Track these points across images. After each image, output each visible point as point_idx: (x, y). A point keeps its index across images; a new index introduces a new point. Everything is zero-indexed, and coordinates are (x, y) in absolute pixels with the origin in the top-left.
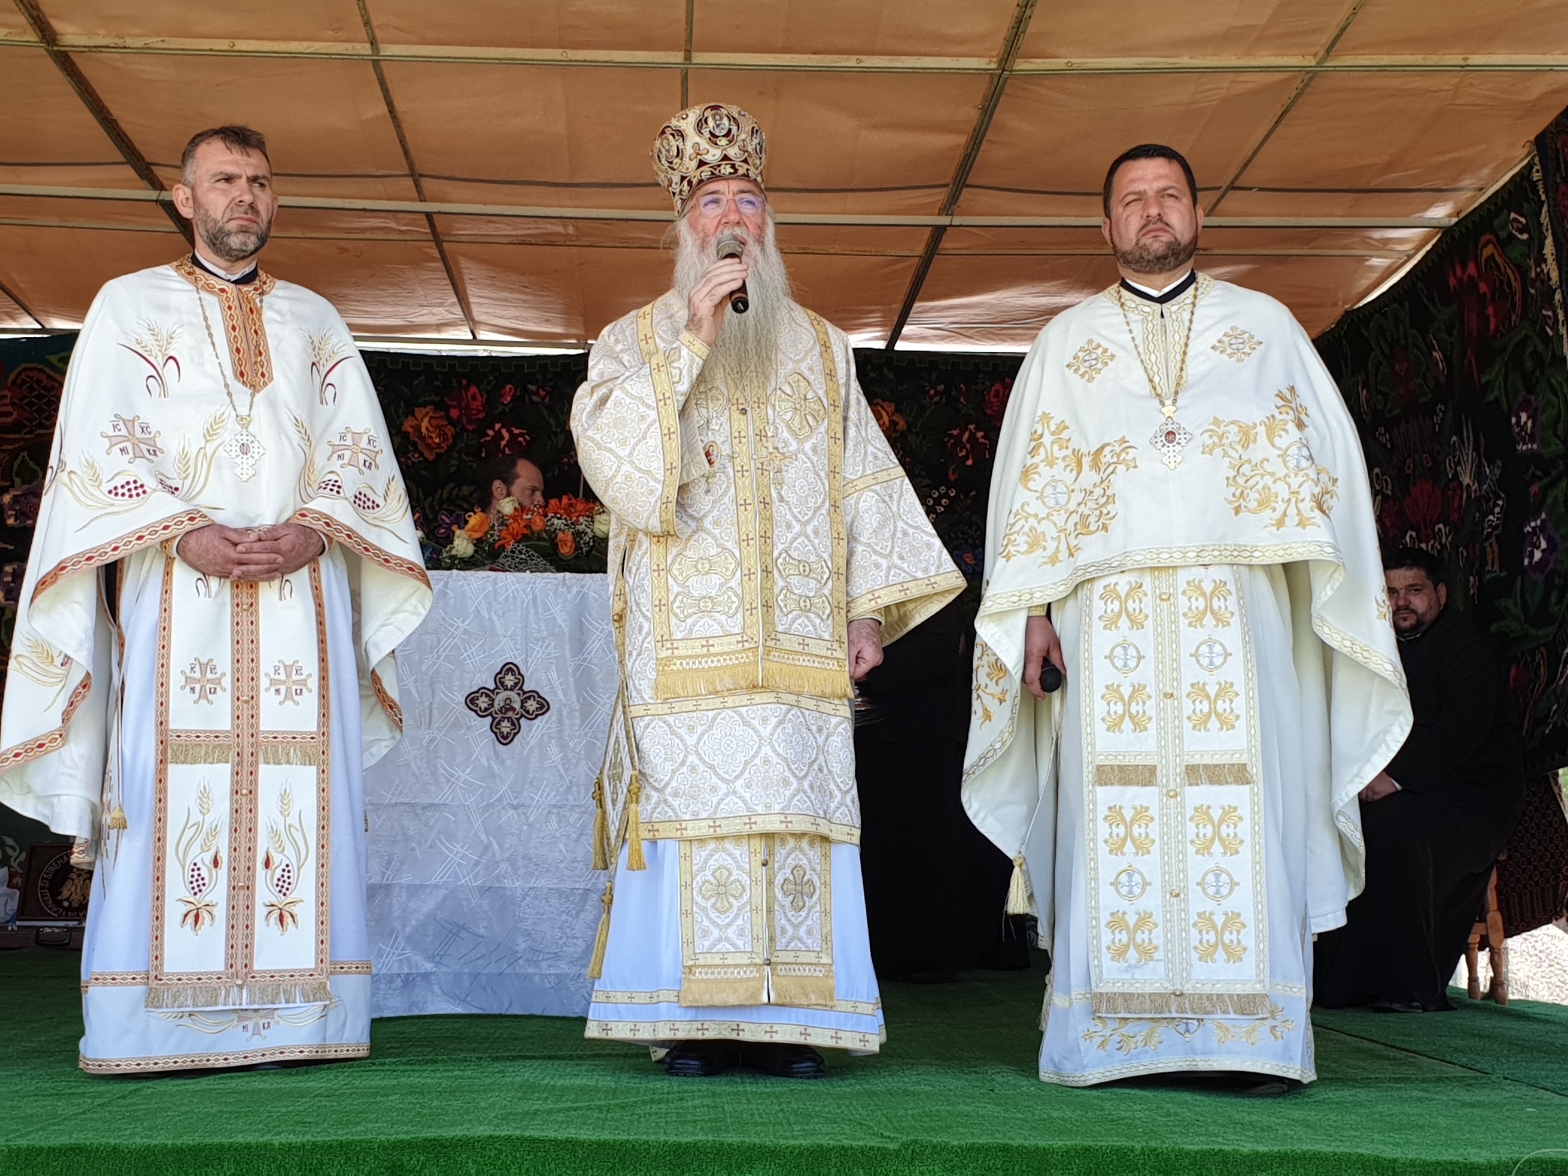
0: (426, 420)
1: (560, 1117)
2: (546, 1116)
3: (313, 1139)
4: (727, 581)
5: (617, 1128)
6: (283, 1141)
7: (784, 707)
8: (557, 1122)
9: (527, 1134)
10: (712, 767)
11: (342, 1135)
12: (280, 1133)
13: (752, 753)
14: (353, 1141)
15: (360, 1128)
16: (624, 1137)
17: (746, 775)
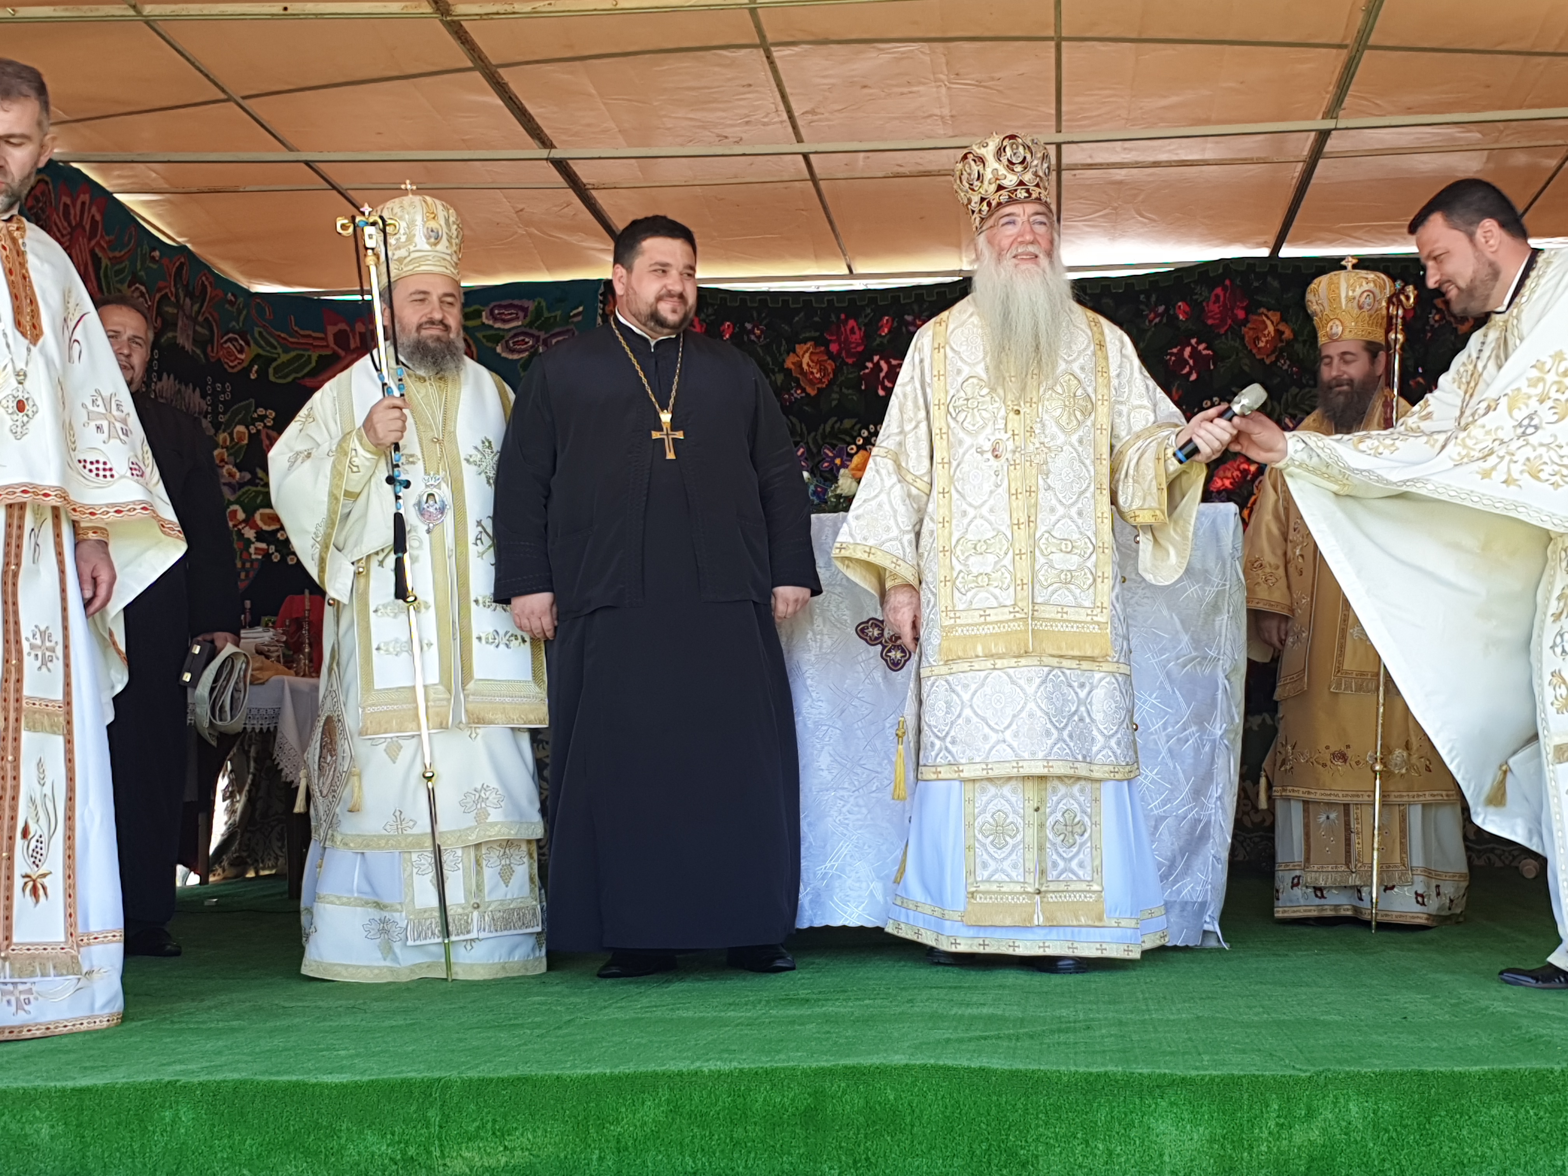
0: (807, 355)
1: (972, 1046)
2: (957, 1045)
3: (740, 1067)
4: (1000, 560)
5: (1028, 1057)
6: (713, 1068)
7: (1046, 669)
8: (969, 1051)
9: (941, 1063)
10: (984, 719)
11: (765, 1062)
12: (708, 1061)
13: (1019, 707)
14: (777, 1068)
15: (783, 1056)
16: (1033, 1067)
17: (1014, 727)
